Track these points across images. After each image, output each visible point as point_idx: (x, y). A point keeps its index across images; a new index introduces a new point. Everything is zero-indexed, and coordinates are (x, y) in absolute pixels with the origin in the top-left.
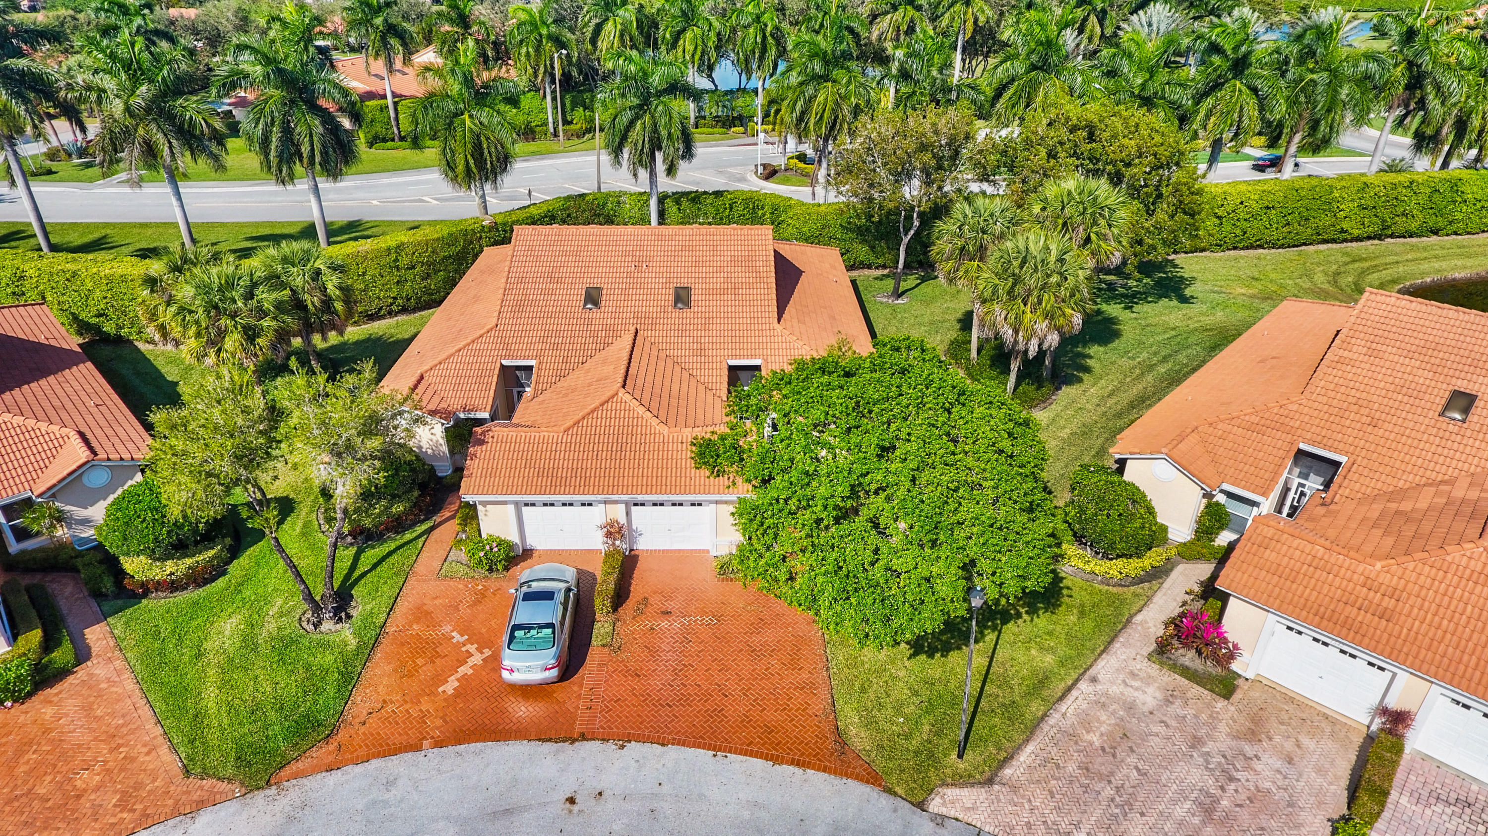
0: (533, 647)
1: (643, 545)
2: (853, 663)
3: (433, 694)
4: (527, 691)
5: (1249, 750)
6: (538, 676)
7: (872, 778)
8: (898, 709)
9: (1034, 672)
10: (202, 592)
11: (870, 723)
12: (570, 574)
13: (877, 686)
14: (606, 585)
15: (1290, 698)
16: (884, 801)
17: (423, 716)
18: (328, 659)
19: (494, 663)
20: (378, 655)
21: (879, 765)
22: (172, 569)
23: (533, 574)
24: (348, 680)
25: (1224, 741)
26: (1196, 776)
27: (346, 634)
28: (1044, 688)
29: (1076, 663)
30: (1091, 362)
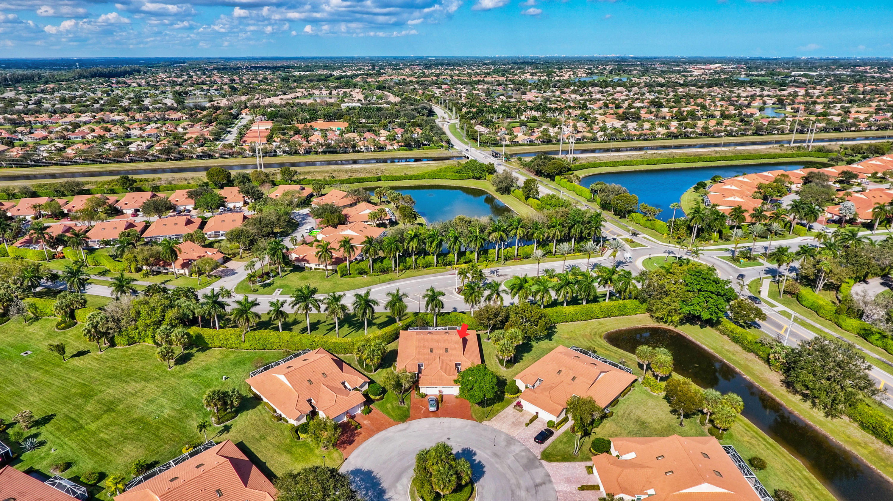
0: (433, 406)
1: (444, 394)
2: (473, 407)
3: (420, 412)
4: (432, 411)
5: (521, 417)
6: (434, 410)
7: (475, 420)
8: (479, 413)
9: (497, 409)
10: (382, 400)
11: (476, 415)
12: (435, 397)
13: (477, 411)
14: (440, 399)
15: (528, 411)
16: (477, 422)
17: (420, 415)
18: (405, 409)
19: (428, 408)
20: (411, 408)
21: (476, 418)
22: (378, 397)
23: (430, 398)
24: (409, 411)
25: (518, 416)
26: (513, 420)
27: (406, 406)
28: (498, 411)
29: (503, 408)
30: (523, 358)
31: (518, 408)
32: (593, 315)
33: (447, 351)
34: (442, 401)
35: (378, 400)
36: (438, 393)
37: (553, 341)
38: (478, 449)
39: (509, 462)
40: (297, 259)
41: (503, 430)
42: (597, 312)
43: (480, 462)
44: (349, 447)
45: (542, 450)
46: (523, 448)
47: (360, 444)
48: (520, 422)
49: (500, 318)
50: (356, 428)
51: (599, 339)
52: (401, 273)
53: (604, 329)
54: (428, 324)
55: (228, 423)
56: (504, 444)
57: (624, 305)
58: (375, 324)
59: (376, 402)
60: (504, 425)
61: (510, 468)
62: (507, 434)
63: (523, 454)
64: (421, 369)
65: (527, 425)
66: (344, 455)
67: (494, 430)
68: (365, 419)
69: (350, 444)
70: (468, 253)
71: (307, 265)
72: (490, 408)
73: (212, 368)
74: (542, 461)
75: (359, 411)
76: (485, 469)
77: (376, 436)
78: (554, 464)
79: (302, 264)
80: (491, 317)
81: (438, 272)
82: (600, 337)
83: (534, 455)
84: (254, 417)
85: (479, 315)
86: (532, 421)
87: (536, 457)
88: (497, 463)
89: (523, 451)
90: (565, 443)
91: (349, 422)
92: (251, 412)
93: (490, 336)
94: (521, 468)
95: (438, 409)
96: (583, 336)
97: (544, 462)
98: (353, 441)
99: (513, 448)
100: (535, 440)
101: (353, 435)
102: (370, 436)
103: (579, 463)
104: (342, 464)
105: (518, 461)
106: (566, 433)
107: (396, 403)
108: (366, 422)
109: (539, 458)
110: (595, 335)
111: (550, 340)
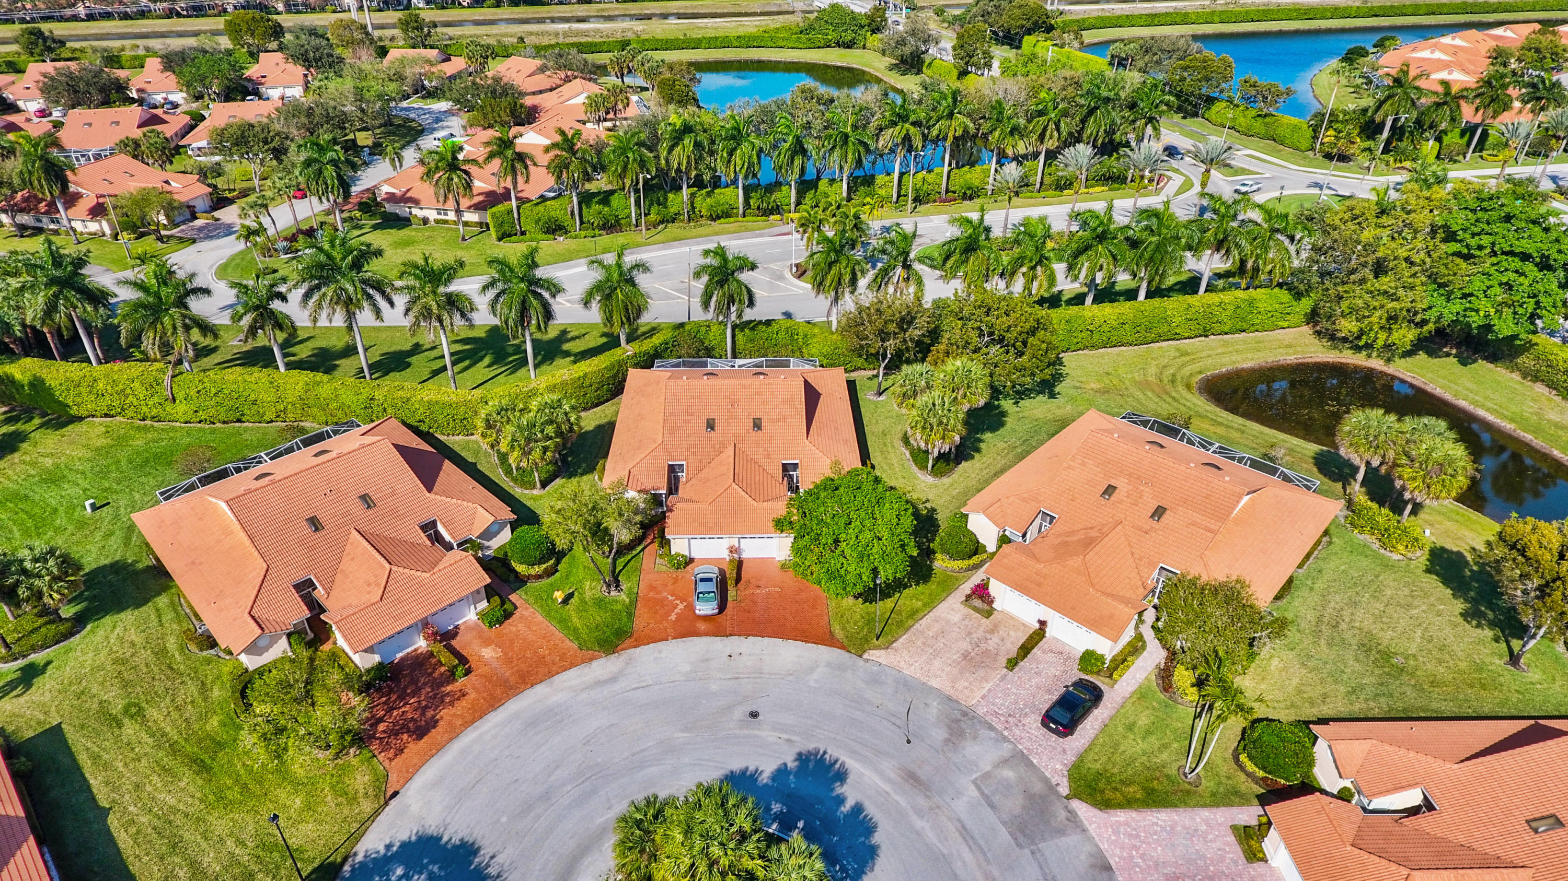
0: (707, 601)
1: (744, 556)
2: (838, 606)
3: (667, 620)
4: (706, 618)
5: (988, 636)
6: (710, 612)
7: (843, 647)
8: (855, 624)
9: (912, 609)
10: (552, 579)
11: (844, 628)
12: (716, 570)
13: (848, 614)
14: (731, 574)
15: (1012, 618)
16: (847, 655)
17: (665, 628)
18: (619, 607)
19: (691, 608)
20: (639, 605)
21: (846, 643)
22: (538, 569)
23: (700, 570)
24: (630, 615)
25: (980, 633)
26: (965, 645)
27: (623, 597)
28: (914, 615)
29: (930, 605)
30: (982, 445)
31: (977, 603)
32: (1165, 328)
33: (757, 425)
34: (738, 580)
35: (538, 577)
36: (725, 555)
37: (1060, 400)
38: (853, 753)
39: (960, 806)
40: (391, 198)
41: (934, 683)
42: (1177, 320)
43: (858, 809)
44: (414, 748)
45: (1071, 758)
46: (1005, 750)
47: (454, 734)
48: (986, 653)
49: (915, 333)
50: (451, 676)
51: (1185, 393)
52: (653, 231)
53: (1196, 367)
54: (709, 352)
55: (37, 658)
56: (939, 734)
57: (1251, 303)
58: (567, 354)
59: (532, 585)
60: (937, 663)
61: (964, 832)
62: (949, 699)
63: (1008, 774)
64: (677, 479)
65: (1012, 664)
66: (393, 777)
67: (906, 684)
68: (487, 643)
69: (420, 737)
70: (823, 185)
71: (415, 211)
72: (889, 603)
73: (71, 477)
74: (1076, 804)
75: (471, 616)
76: (877, 838)
77: (513, 706)
78: (1121, 816)
79: (402, 210)
80: (892, 327)
81: (747, 230)
82: (1188, 387)
83: (1046, 781)
84: (133, 635)
85: (853, 325)
86: (1026, 650)
87: (1052, 789)
88: (920, 813)
89: (1005, 762)
90: (1148, 733)
91: (431, 654)
92: (128, 617)
93: (885, 385)
94: (1004, 835)
95: (722, 607)
96: (1144, 385)
97: (1082, 809)
98: (433, 723)
99: (971, 749)
100: (1045, 724)
101: (438, 700)
102: (493, 703)
103: (1206, 813)
104: (376, 813)
105: (992, 806)
106: (1141, 695)
107: (592, 588)
108: (488, 653)
109: (1064, 790)
110: (1173, 381)
111: (1052, 396)
